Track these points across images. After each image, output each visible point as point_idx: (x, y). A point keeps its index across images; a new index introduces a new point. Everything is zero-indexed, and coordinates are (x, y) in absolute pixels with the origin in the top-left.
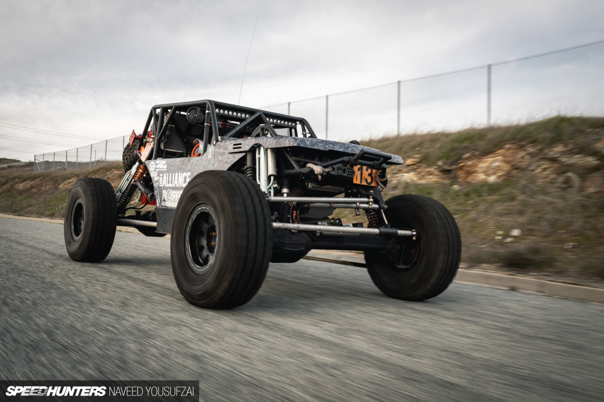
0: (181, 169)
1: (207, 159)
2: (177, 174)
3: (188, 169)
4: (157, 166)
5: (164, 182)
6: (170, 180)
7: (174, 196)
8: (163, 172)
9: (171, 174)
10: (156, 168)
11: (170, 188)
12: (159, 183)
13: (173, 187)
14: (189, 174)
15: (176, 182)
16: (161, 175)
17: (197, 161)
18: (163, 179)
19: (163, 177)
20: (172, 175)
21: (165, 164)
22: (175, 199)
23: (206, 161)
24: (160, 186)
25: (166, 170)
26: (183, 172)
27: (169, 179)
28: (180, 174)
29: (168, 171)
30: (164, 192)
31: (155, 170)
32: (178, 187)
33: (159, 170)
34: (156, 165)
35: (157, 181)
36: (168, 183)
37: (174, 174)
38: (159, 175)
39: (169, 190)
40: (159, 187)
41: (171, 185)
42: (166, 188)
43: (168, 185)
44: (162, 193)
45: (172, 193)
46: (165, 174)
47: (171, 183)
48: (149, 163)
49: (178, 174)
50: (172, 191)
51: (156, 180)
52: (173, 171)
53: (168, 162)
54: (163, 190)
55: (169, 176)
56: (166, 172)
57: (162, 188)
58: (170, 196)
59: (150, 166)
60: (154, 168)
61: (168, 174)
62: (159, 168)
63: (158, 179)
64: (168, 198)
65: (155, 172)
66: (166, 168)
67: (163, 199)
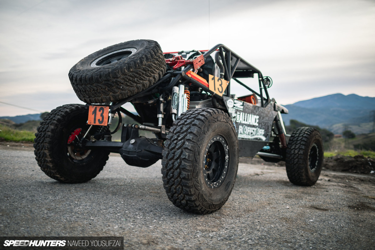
0: (253, 112)
2: (250, 115)
3: (257, 114)
4: (235, 105)
5: (241, 119)
6: (246, 119)
7: (248, 131)
8: (240, 111)
10: (234, 106)
11: (246, 125)
12: (237, 119)
13: (248, 125)
14: (258, 117)
15: (250, 121)
16: (238, 113)
18: (240, 116)
19: (240, 114)
20: (247, 115)
21: (241, 105)
22: (249, 133)
23: (267, 112)
24: (237, 121)
25: (242, 110)
27: (245, 117)
28: (252, 116)
29: (244, 111)
30: (240, 127)
31: (233, 108)
32: (251, 125)
33: (237, 108)
34: (235, 103)
35: (234, 117)
36: (244, 120)
37: (248, 115)
38: (236, 113)
39: (245, 126)
40: (236, 123)
41: (246, 123)
42: (243, 125)
43: (243, 122)
44: (238, 127)
45: (247, 129)
47: (247, 121)
48: (228, 100)
50: (247, 127)
51: (233, 116)
52: (248, 112)
53: (244, 105)
54: (240, 125)
55: (245, 115)
56: (242, 111)
57: (239, 124)
58: (245, 130)
59: (228, 102)
60: (233, 106)
61: (244, 114)
62: (237, 107)
63: (236, 116)
64: (244, 132)
65: (233, 109)
66: (243, 109)
67: (240, 132)
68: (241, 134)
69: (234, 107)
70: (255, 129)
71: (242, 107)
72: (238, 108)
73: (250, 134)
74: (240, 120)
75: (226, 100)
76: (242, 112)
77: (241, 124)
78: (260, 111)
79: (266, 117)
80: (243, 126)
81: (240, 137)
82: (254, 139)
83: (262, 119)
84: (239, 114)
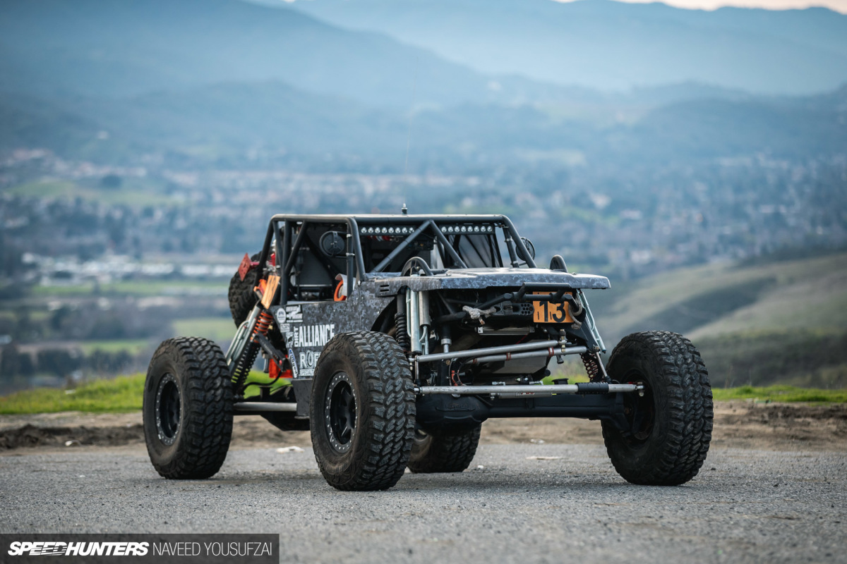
0: (322, 319)
1: (353, 305)
2: (317, 327)
3: (331, 319)
4: (288, 316)
5: (301, 340)
6: (309, 336)
8: (297, 325)
9: (309, 327)
11: (310, 349)
12: (294, 341)
13: (314, 347)
14: (333, 326)
15: (317, 339)
16: (296, 329)
17: (341, 307)
18: (298, 335)
19: (298, 331)
20: (311, 330)
21: (299, 313)
23: (351, 307)
24: (296, 346)
25: (301, 321)
26: (325, 325)
27: (307, 335)
28: (321, 326)
29: (305, 323)
30: (302, 355)
31: (286, 322)
32: (320, 347)
33: (292, 321)
34: (287, 313)
35: (290, 339)
36: (307, 341)
37: (313, 327)
38: (292, 330)
39: (308, 351)
40: (294, 348)
41: (310, 344)
42: (305, 349)
43: (306, 345)
44: (299, 356)
45: (311, 356)
46: (301, 328)
47: (311, 341)
48: (277, 311)
49: (319, 327)
50: (312, 352)
51: (288, 337)
52: (312, 322)
53: (303, 309)
54: (301, 351)
55: (307, 330)
56: (302, 324)
57: (299, 350)
58: (311, 360)
60: (285, 319)
61: (305, 327)
62: (292, 319)
63: (292, 335)
64: (308, 364)
65: (286, 325)
66: (302, 319)
67: (301, 366)
68: (304, 368)
69: (288, 321)
71: (300, 316)
75: (275, 312)
77: (302, 349)
78: (336, 310)
79: (350, 320)
80: (306, 354)
83: (343, 328)
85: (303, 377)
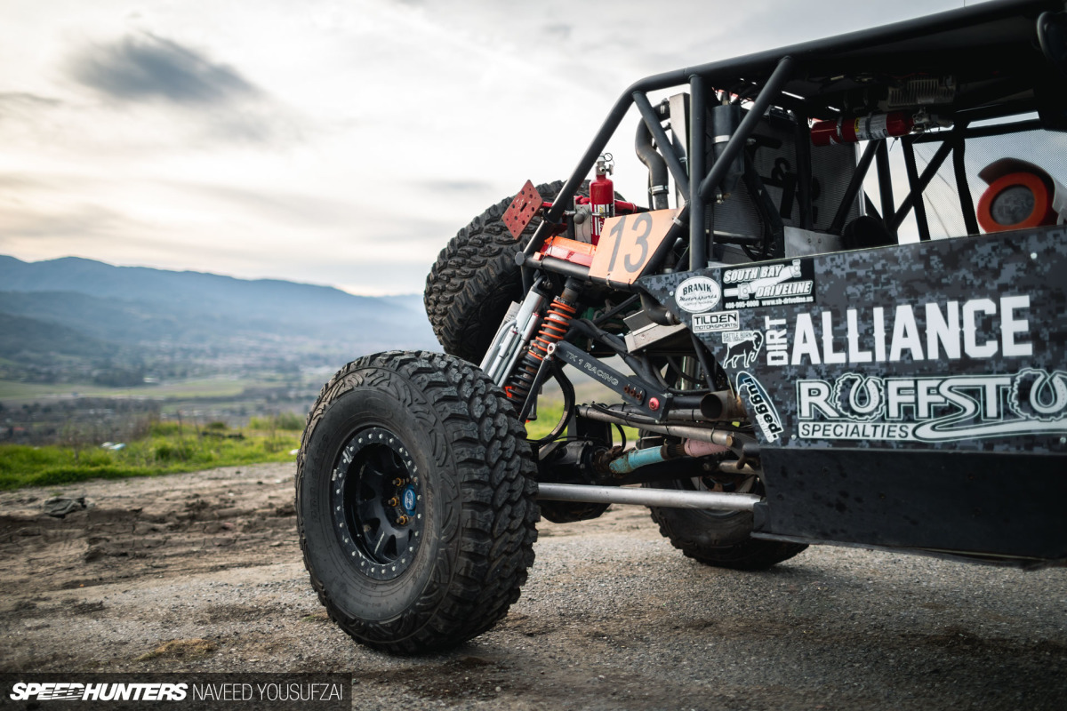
3: (1006, 280)
4: (729, 293)
6: (853, 336)
8: (788, 313)
9: (852, 315)
10: (725, 300)
11: (862, 369)
12: (764, 351)
13: (887, 364)
19: (791, 327)
20: (865, 318)
21: (792, 280)
25: (810, 299)
26: (962, 300)
29: (829, 303)
31: (720, 309)
33: (756, 303)
34: (724, 286)
38: (753, 325)
40: (762, 368)
41: (857, 356)
42: (828, 374)
43: (833, 358)
44: (791, 389)
51: (731, 345)
52: (873, 297)
53: (819, 269)
54: (803, 377)
56: (807, 308)
57: (793, 372)
58: (863, 399)
59: (679, 292)
60: (716, 301)
61: (827, 317)
62: (751, 298)
63: (753, 338)
64: (848, 408)
65: (719, 314)
66: (813, 293)
67: (805, 412)
69: (729, 305)
70: (991, 384)
71: (805, 287)
72: (760, 301)
73: (923, 412)
74: (799, 349)
75: (664, 290)
76: (807, 310)
77: (811, 371)
80: (833, 382)
81: (818, 435)
82: (990, 442)
84: (780, 327)
85: (814, 441)
